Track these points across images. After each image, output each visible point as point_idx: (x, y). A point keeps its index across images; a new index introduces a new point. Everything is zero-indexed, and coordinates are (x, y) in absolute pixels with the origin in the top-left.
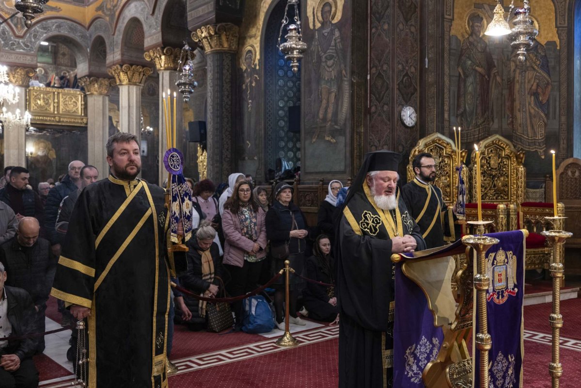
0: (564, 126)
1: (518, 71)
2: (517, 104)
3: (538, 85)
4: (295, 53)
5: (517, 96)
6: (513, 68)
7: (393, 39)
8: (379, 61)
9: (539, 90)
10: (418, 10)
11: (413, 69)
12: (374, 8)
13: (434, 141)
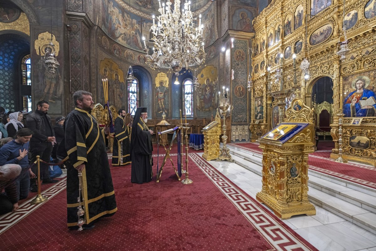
0: (126, 105)
1: (115, 88)
2: (115, 97)
3: (120, 93)
4: (54, 65)
5: (115, 95)
6: (114, 87)
7: (82, 70)
8: (76, 76)
9: (120, 95)
10: (89, 62)
11: (88, 82)
12: (72, 56)
13: (98, 106)
